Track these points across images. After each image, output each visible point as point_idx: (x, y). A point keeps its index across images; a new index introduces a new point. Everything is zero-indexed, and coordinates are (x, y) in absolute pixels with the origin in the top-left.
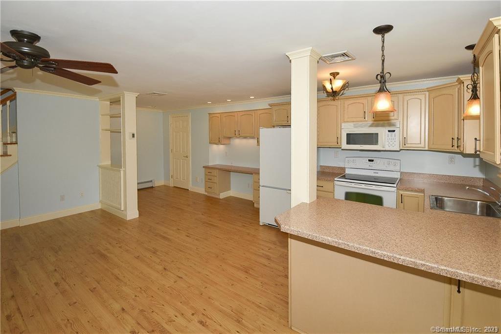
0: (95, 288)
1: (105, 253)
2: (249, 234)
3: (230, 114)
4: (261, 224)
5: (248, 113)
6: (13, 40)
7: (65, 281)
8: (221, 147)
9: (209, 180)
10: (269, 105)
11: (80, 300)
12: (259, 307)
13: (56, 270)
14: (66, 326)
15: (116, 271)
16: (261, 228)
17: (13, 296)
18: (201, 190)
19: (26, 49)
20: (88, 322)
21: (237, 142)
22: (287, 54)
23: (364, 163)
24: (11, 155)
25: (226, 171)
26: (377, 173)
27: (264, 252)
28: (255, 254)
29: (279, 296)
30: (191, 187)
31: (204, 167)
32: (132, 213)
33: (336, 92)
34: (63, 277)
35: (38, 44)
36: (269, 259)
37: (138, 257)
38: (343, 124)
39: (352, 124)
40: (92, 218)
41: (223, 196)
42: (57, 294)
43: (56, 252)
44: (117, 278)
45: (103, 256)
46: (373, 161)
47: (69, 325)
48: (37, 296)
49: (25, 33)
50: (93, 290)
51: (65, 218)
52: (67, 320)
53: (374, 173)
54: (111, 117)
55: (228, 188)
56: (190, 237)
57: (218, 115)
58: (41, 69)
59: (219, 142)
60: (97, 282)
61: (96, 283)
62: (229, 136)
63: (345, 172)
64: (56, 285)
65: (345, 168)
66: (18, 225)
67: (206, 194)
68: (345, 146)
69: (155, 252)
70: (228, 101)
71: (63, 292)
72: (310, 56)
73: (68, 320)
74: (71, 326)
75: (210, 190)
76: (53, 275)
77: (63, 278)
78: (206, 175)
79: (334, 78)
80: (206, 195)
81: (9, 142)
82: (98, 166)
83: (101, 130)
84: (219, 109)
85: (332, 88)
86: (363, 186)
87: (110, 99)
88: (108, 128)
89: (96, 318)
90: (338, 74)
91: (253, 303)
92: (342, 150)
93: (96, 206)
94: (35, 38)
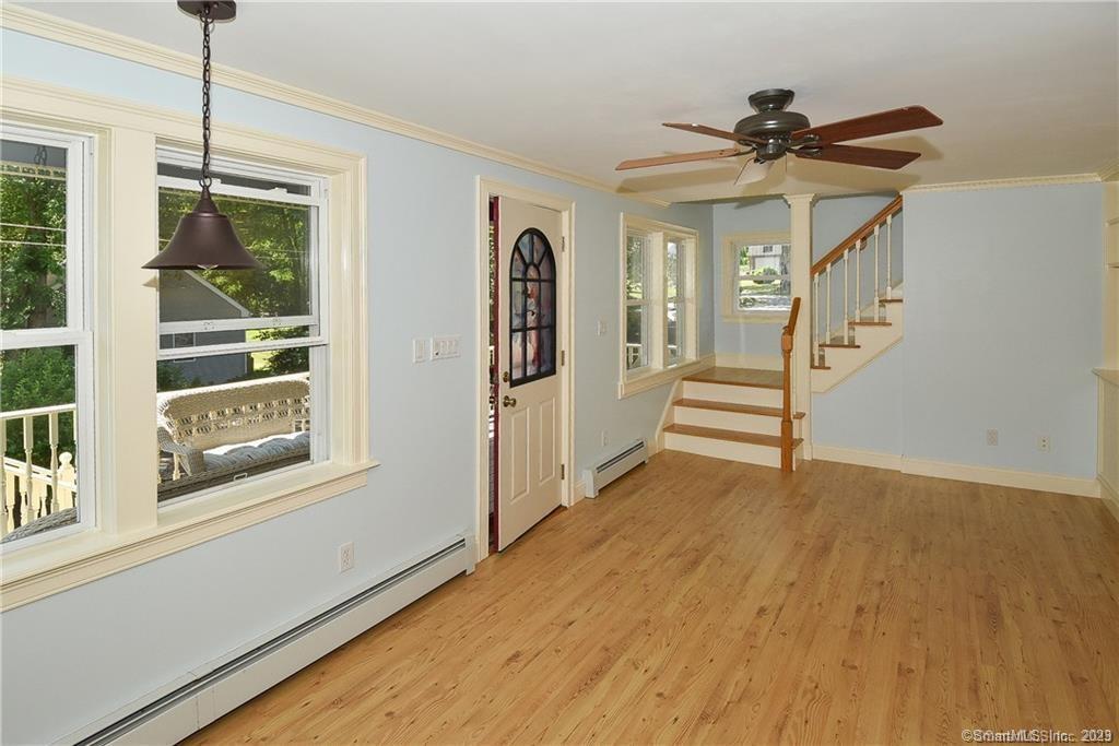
0: (911, 671)
7: (877, 614)
11: (865, 670)
13: (882, 583)
14: (805, 693)
15: (988, 672)
19: (771, 124)
20: (839, 722)
34: (883, 604)
35: (790, 108)
40: (1054, 512)
42: (844, 627)
43: (914, 551)
44: (975, 690)
45: (993, 617)
47: (809, 696)
48: (818, 607)
50: (904, 672)
52: (814, 685)
58: (799, 154)
60: (927, 661)
61: (924, 662)
64: (857, 612)
71: (856, 633)
73: (816, 687)
74: (811, 701)
76: (870, 591)
77: (878, 608)
89: (856, 728)
94: (786, 96)
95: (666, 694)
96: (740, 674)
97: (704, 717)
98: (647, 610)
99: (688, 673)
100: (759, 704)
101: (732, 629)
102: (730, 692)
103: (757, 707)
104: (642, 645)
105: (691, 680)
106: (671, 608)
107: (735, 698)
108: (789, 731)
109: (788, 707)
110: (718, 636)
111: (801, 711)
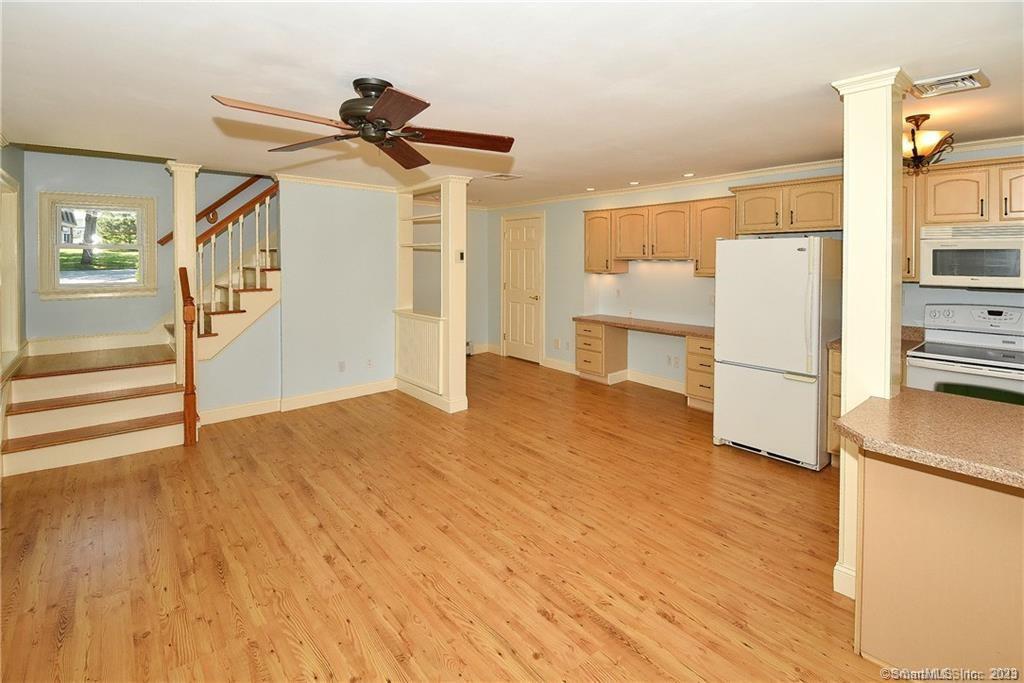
0: (446, 527)
1: (438, 468)
2: (696, 460)
3: (633, 212)
4: (716, 441)
5: (672, 208)
6: (357, 96)
7: (391, 508)
8: (608, 279)
9: (584, 346)
10: (730, 189)
11: (430, 544)
12: (774, 605)
13: (369, 489)
14: (424, 584)
16: (717, 451)
17: (321, 526)
18: (567, 365)
20: (459, 583)
21: (642, 269)
22: (834, 84)
23: (978, 318)
24: (271, 290)
25: (619, 329)
26: (1012, 342)
27: (744, 500)
28: (724, 501)
29: (811, 591)
30: (546, 360)
31: (574, 319)
32: (456, 401)
33: (922, 157)
34: (386, 501)
36: (760, 514)
37: (497, 482)
38: (923, 228)
39: (948, 229)
41: (613, 379)
42: (388, 529)
46: (1000, 313)
47: (429, 584)
48: (357, 529)
49: (373, 82)
51: (346, 402)
52: (421, 575)
53: (1004, 342)
54: (415, 223)
55: (622, 364)
56: (578, 455)
57: (604, 215)
59: (607, 270)
61: (445, 519)
62: (630, 255)
63: (923, 339)
64: (381, 515)
65: (924, 328)
66: (278, 410)
67: (578, 373)
68: (927, 276)
69: (523, 476)
70: (633, 186)
71: (397, 526)
72: (893, 85)
73: (424, 576)
74: (434, 586)
75: (586, 366)
77: (387, 504)
78: (578, 335)
79: (918, 127)
80: (578, 376)
81: (269, 267)
82: (394, 312)
83: (398, 247)
84: (608, 202)
85: (915, 150)
86: (985, 371)
87: (414, 191)
88: (411, 243)
89: (469, 578)
90: (927, 117)
91: (757, 595)
92: (921, 286)
93: (390, 384)
95: (356, 675)
96: (379, 611)
97: (402, 659)
98: (237, 637)
99: (347, 646)
100: (415, 616)
101: (327, 587)
102: (391, 628)
103: (417, 619)
104: (279, 665)
105: (357, 647)
106: (258, 616)
107: (399, 628)
108: (450, 614)
109: (429, 600)
110: (327, 601)
111: (438, 597)
